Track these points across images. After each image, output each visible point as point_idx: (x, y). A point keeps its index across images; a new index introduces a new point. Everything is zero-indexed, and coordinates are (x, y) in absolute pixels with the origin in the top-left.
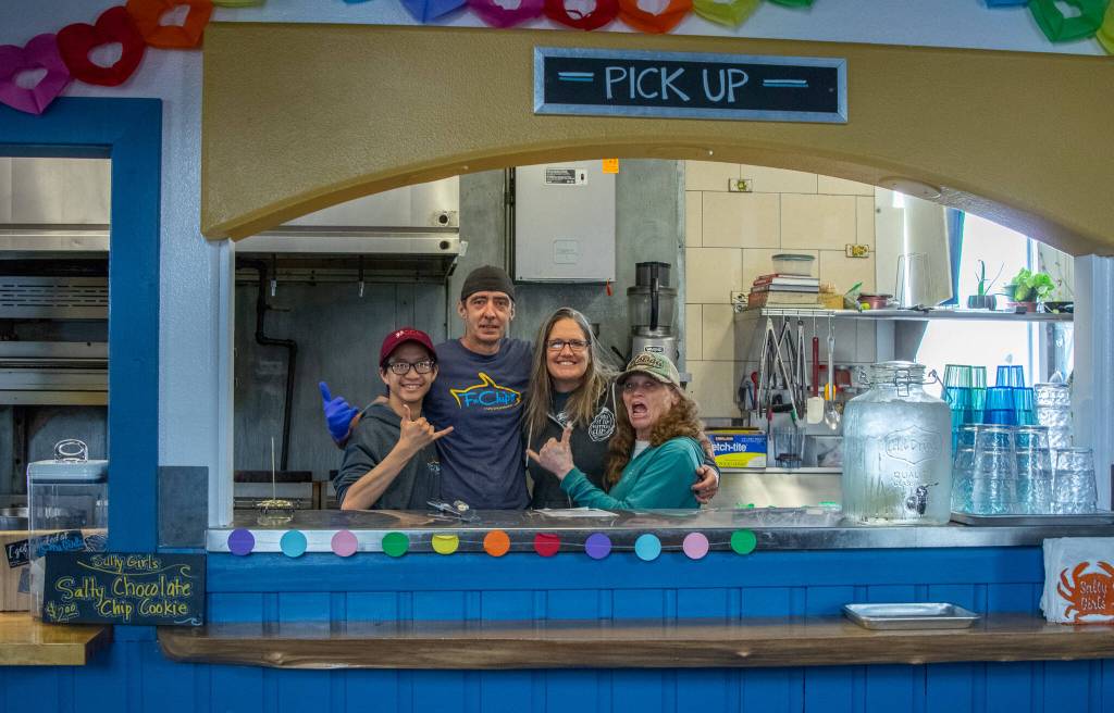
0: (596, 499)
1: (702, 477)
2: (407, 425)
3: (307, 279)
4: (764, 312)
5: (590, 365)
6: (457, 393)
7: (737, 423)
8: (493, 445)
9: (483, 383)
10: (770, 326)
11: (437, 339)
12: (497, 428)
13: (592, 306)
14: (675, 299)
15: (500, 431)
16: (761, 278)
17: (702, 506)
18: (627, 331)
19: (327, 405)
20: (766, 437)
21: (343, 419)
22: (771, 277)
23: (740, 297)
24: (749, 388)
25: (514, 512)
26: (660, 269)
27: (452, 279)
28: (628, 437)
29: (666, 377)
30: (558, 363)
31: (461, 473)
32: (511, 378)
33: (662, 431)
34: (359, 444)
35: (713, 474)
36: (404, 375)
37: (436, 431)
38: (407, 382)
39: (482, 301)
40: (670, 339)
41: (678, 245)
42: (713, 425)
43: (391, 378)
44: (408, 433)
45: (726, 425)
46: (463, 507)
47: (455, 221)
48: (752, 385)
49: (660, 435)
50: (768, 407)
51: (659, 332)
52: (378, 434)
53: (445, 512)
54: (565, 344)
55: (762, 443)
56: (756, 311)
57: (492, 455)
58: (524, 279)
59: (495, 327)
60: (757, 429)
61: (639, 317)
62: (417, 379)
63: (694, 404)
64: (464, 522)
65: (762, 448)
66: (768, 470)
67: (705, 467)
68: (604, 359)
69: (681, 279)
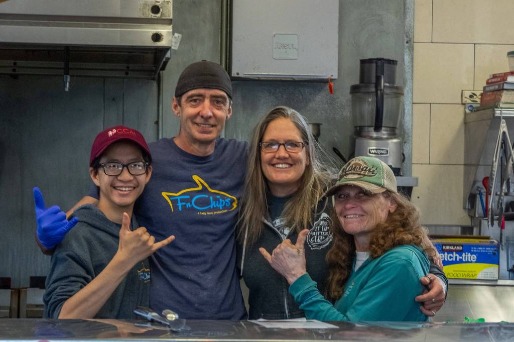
0: (322, 311)
1: (427, 287)
2: (126, 234)
3: (9, 71)
4: (498, 113)
5: (308, 167)
6: (169, 197)
7: (467, 231)
8: (206, 252)
9: (198, 186)
10: (503, 127)
11: (149, 137)
12: (211, 234)
13: (312, 105)
14: (402, 98)
15: (214, 238)
16: (494, 76)
17: (430, 319)
18: (349, 131)
19: (40, 213)
20: (497, 248)
21: (59, 230)
22: (506, 75)
23: (471, 96)
24: (481, 194)
25: (227, 323)
26: (386, 65)
27: (165, 74)
28: (346, 248)
29: (380, 185)
30: (273, 165)
31: (176, 283)
32: (226, 183)
33: (381, 242)
34: (71, 253)
35: (440, 284)
36: (117, 176)
37: (156, 241)
38: (119, 184)
39: (199, 99)
40: (395, 141)
41: (406, 39)
42: (440, 232)
43: (103, 179)
44: (127, 243)
45: (453, 234)
46: (172, 316)
47: (168, 11)
48: (484, 190)
49: (378, 245)
50: (500, 214)
51: (384, 133)
52: (89, 243)
53: (152, 321)
54: (280, 144)
55: (494, 254)
56: (489, 112)
57: (205, 262)
58: (241, 75)
59: (213, 126)
60: (488, 238)
61: (362, 117)
62: (130, 181)
63: (414, 209)
64: (173, 332)
65: (493, 259)
66: (500, 282)
67: (431, 276)
68: (323, 159)
69: (408, 76)
